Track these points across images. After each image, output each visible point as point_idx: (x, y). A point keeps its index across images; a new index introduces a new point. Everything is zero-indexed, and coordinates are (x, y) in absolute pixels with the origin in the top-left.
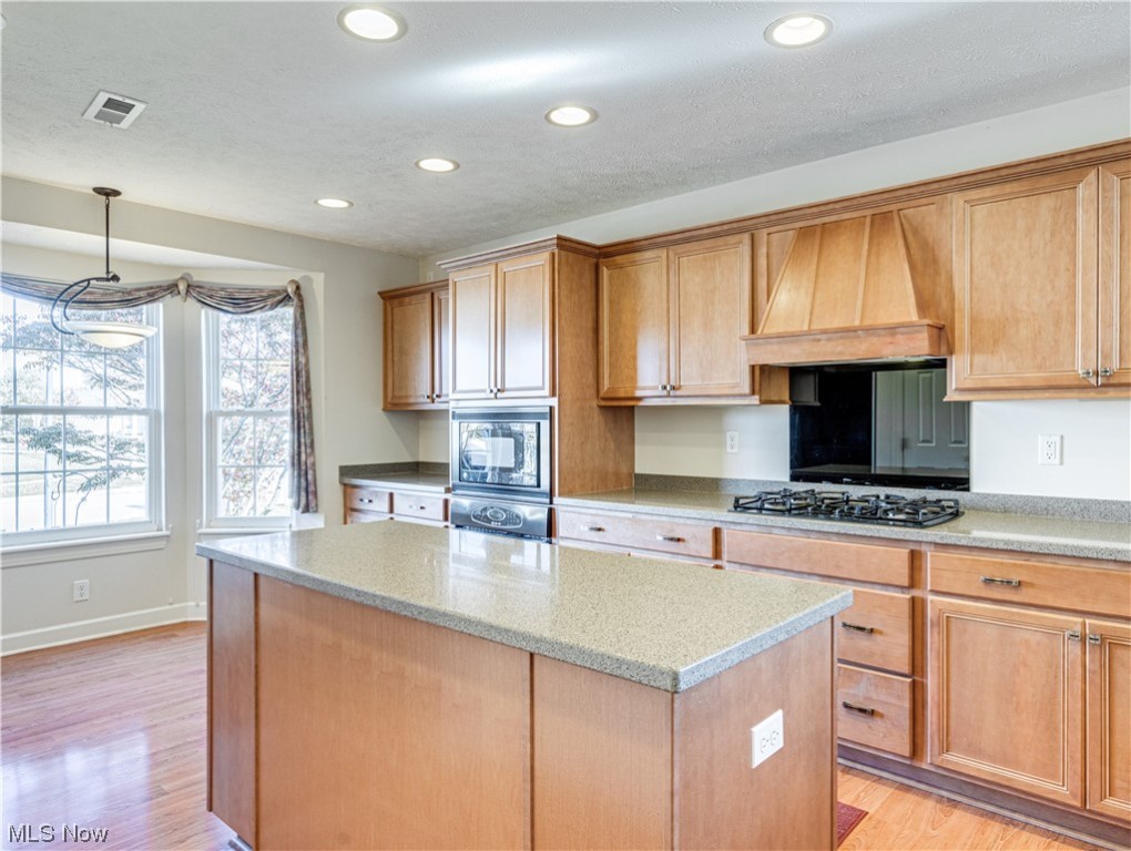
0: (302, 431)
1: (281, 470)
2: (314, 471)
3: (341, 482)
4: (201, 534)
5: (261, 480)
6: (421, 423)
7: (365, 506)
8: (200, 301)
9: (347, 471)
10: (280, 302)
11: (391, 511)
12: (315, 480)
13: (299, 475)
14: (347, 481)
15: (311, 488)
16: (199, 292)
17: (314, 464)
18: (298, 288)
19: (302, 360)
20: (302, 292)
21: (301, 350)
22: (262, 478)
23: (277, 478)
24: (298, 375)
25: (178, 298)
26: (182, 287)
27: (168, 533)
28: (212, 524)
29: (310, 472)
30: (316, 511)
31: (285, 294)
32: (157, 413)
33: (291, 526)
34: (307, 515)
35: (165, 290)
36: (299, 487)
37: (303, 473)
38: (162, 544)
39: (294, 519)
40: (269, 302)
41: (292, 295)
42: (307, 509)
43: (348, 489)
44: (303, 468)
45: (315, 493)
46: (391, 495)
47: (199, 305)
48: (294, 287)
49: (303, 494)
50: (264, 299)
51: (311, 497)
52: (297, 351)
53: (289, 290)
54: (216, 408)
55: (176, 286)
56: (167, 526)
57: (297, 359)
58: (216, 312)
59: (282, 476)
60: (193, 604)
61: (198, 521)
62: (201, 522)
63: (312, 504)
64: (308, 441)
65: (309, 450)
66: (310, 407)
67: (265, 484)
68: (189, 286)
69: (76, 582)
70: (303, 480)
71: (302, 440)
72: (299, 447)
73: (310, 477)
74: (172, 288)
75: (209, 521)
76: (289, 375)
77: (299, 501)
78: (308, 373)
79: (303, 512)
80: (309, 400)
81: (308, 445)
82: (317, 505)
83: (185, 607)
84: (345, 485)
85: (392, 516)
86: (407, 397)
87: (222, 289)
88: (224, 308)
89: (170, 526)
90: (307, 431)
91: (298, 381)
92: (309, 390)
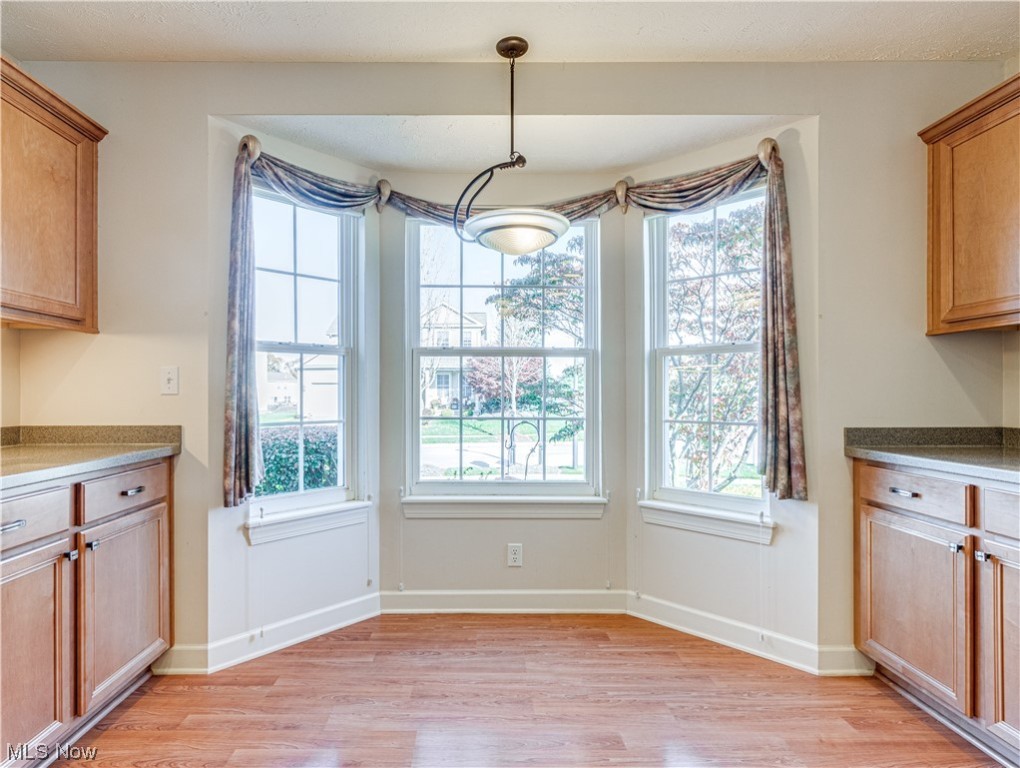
0: (781, 370)
1: (749, 430)
2: (802, 433)
3: (847, 455)
4: (642, 507)
5: (726, 442)
6: (1006, 357)
7: (902, 500)
8: (640, 205)
9: (856, 437)
10: (747, 177)
11: (974, 522)
12: (803, 449)
13: (776, 439)
14: (861, 453)
15: (796, 461)
16: (640, 194)
17: (800, 423)
18: (774, 149)
19: (782, 258)
20: (781, 155)
21: (780, 243)
22: (728, 439)
23: (744, 441)
24: (774, 283)
25: (617, 210)
26: (620, 193)
27: (605, 500)
28: (656, 495)
29: (794, 435)
30: (805, 499)
31: (754, 163)
32: (595, 352)
33: (762, 515)
34: (788, 502)
35: (601, 199)
36: (776, 458)
37: (782, 435)
38: (598, 513)
39: (768, 503)
40: (730, 182)
41: (764, 164)
42: (788, 493)
43: (862, 470)
44: (783, 427)
45: (803, 470)
46: (973, 491)
47: (641, 211)
48: (769, 150)
49: (782, 469)
50: (723, 179)
51: (795, 475)
52: (773, 246)
53: (762, 156)
54: (661, 346)
55: (613, 192)
56: (604, 492)
57: (773, 258)
58: (661, 215)
59: (750, 438)
60: (632, 593)
61: (639, 490)
62: (643, 491)
63: (798, 485)
64: (791, 386)
65: (792, 400)
66: (794, 331)
67: (731, 446)
68: (628, 189)
69: (510, 544)
70: (782, 447)
71: (781, 384)
72: (776, 395)
73: (794, 443)
74: (609, 197)
75: (653, 491)
76: (761, 287)
77: (775, 478)
78: (790, 278)
79: (783, 497)
80: (793, 321)
81: (791, 392)
82: (805, 489)
83: (625, 595)
84: (855, 459)
85: (974, 532)
86: (991, 302)
87: (667, 181)
88: (670, 206)
89: (608, 492)
90: (789, 369)
91: (774, 293)
92: (792, 306)
